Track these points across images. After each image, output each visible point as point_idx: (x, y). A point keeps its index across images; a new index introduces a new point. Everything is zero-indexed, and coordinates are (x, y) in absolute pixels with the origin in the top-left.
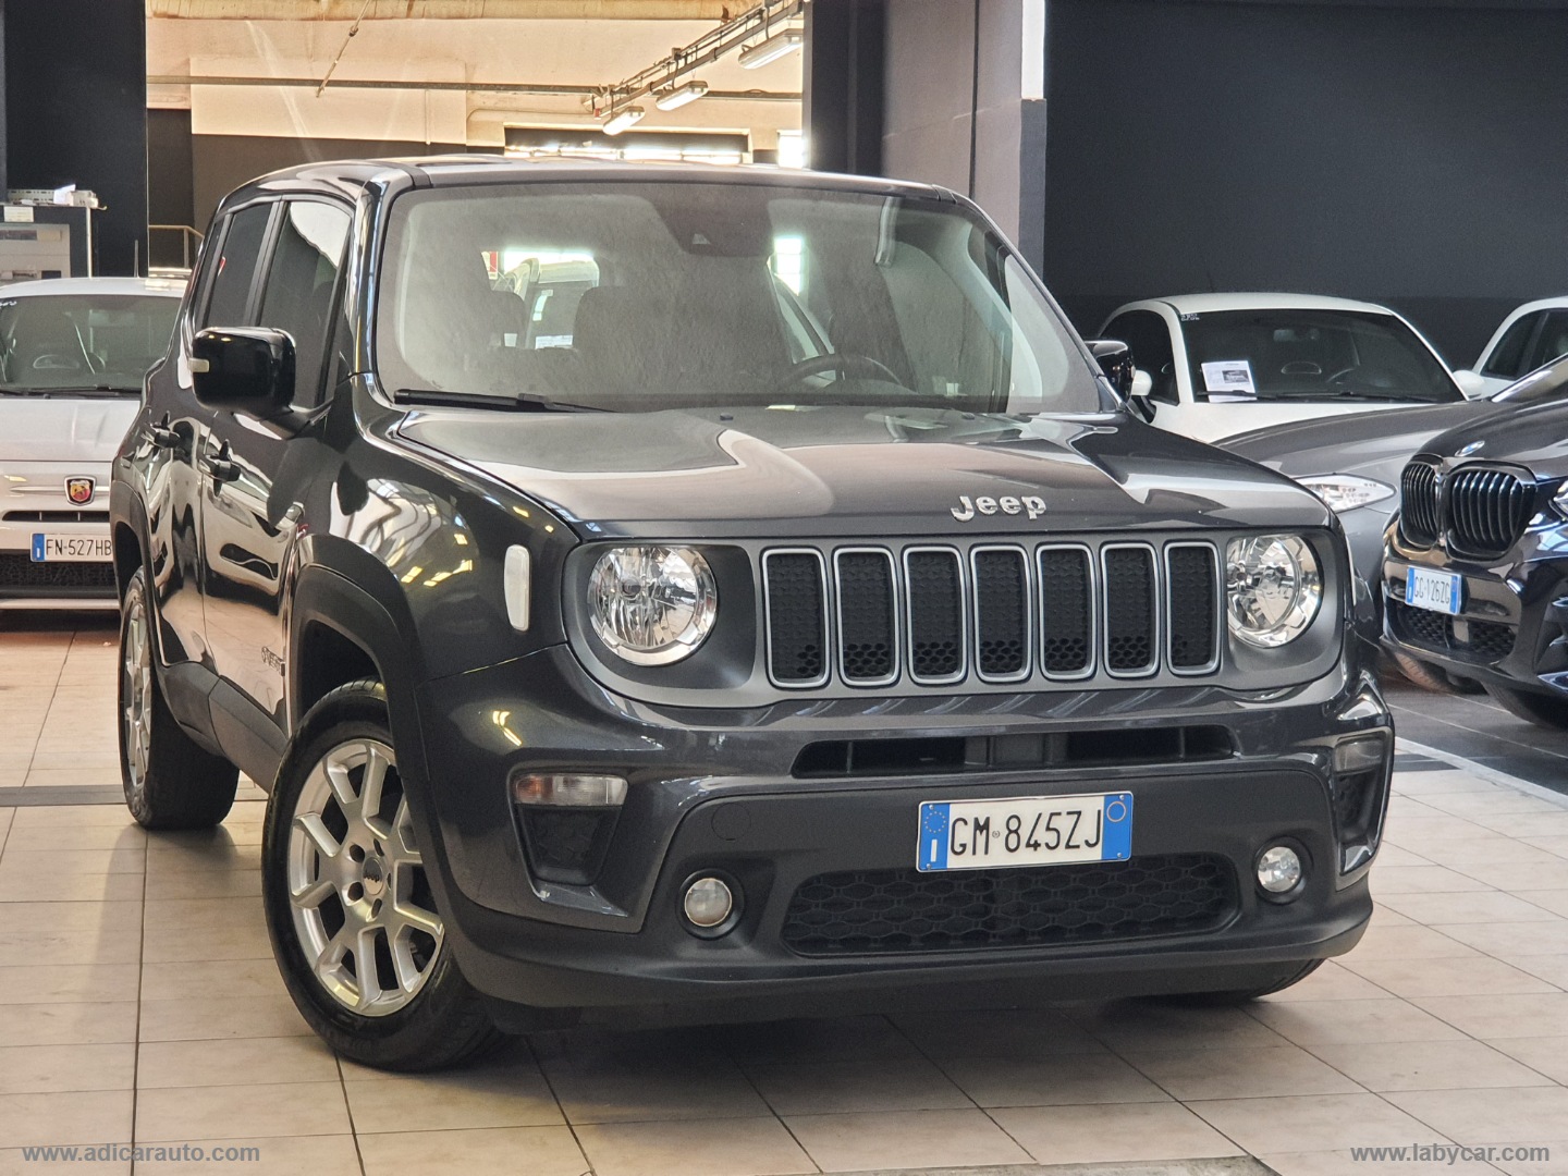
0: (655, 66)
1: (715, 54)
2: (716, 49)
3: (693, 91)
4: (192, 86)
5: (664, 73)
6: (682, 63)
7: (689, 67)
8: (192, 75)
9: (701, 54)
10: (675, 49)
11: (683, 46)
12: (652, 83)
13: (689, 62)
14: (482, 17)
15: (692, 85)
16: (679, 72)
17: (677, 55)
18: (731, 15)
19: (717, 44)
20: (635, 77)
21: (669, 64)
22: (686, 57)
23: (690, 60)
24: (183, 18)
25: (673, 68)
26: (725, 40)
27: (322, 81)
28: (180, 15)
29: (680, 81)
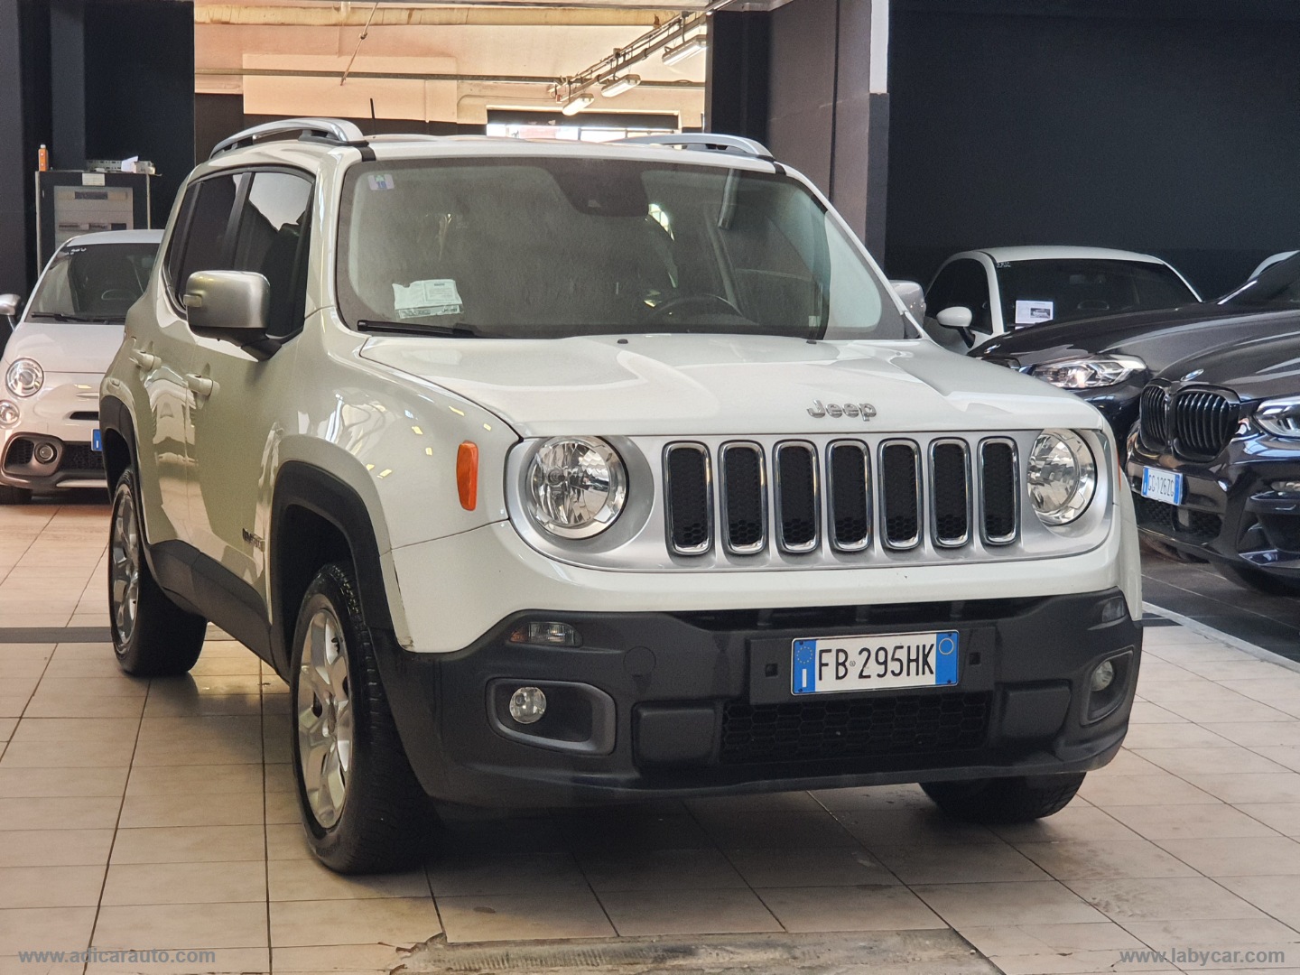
0: (601, 62)
1: (645, 53)
2: (646, 49)
3: (629, 82)
4: (244, 76)
5: (608, 68)
6: (621, 60)
7: (627, 63)
8: (244, 67)
9: (635, 53)
10: (615, 49)
11: (622, 47)
12: (599, 76)
13: (626, 59)
14: (466, 24)
15: (628, 78)
16: (619, 68)
17: (617, 54)
18: (660, 22)
19: (647, 46)
20: (587, 71)
21: (612, 60)
22: (624, 56)
23: (628, 57)
24: (234, 24)
25: (614, 64)
26: (653, 43)
27: (343, 73)
28: (232, 21)
29: (620, 74)
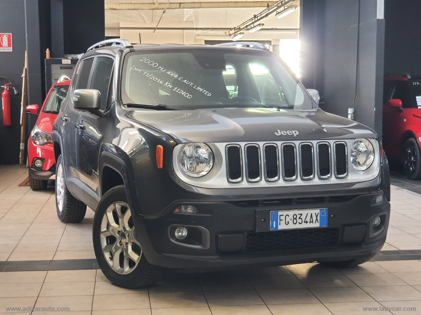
0: (248, 20)
1: (267, 15)
2: (267, 14)
3: (260, 26)
4: (120, 30)
5: (251, 22)
6: (256, 19)
7: (258, 20)
8: (120, 27)
9: (262, 16)
10: (254, 15)
11: (256, 14)
12: (247, 26)
13: (258, 19)
14: (200, 8)
15: (259, 25)
16: (255, 21)
17: (255, 16)
18: (269, 6)
19: (268, 12)
20: (242, 24)
21: (252, 20)
22: (257, 17)
23: (259, 18)
24: (117, 9)
25: (254, 21)
26: (270, 11)
27: (155, 28)
28: (116, 9)
29: (256, 24)
